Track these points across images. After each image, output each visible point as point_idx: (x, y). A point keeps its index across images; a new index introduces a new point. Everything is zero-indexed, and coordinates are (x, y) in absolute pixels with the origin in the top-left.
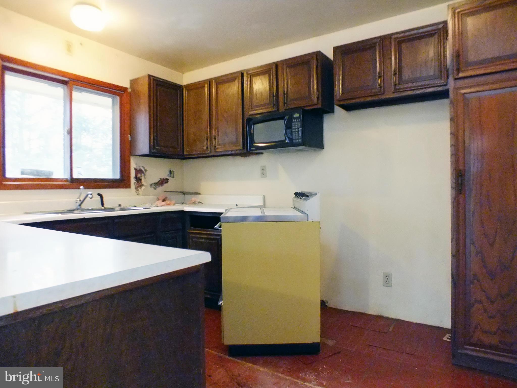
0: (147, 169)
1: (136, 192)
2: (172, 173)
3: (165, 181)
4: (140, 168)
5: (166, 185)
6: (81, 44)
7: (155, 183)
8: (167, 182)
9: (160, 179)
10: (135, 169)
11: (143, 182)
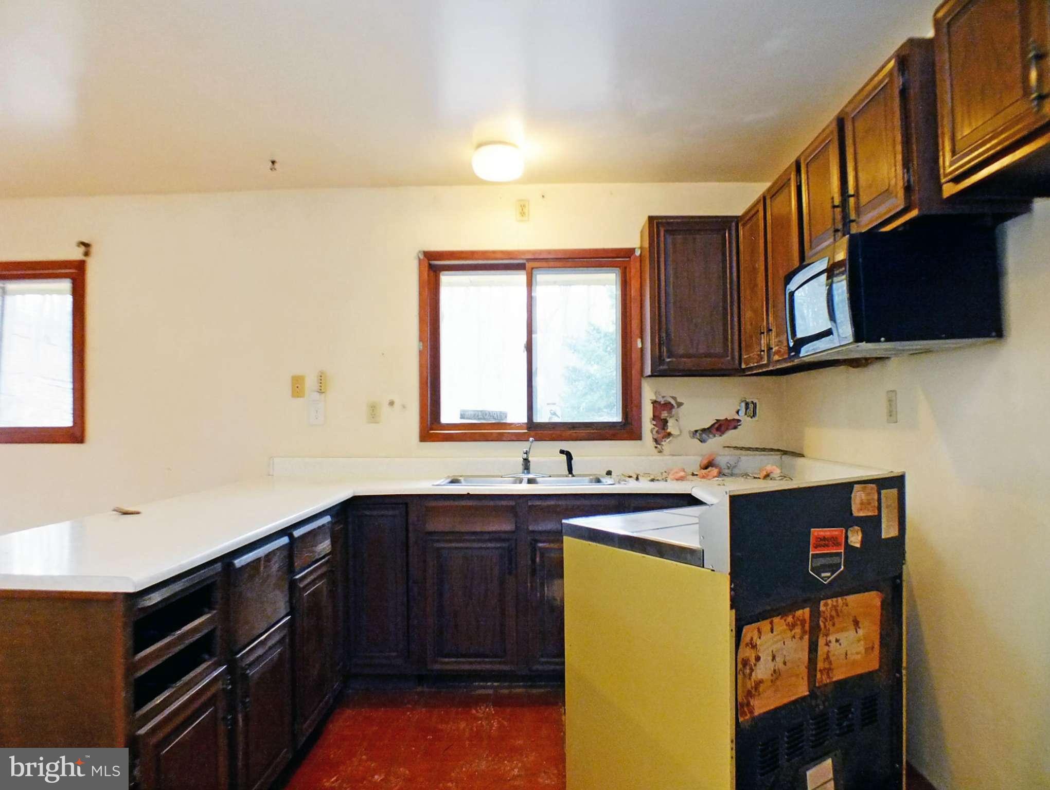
0: (683, 402)
1: (656, 447)
2: (751, 406)
3: (734, 424)
4: (666, 400)
5: (731, 433)
6: (543, 196)
7: (704, 430)
8: (735, 428)
9: (716, 421)
10: (654, 403)
11: (671, 427)
